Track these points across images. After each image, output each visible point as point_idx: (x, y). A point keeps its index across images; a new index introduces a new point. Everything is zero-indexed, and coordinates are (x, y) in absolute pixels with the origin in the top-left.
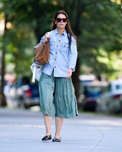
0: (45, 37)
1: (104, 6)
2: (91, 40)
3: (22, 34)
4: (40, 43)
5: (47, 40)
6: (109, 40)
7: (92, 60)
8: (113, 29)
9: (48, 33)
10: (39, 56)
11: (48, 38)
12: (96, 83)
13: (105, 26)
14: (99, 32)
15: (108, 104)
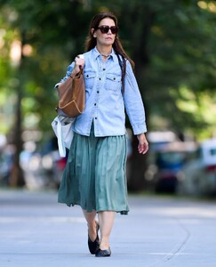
0: (75, 65)
1: (188, 14)
2: (166, 73)
3: (51, 64)
4: (67, 77)
5: (78, 70)
6: (196, 72)
7: (169, 107)
8: (204, 53)
9: (80, 56)
10: (65, 100)
11: (80, 66)
12: (176, 146)
13: (189, 48)
14: (179, 59)
15: (196, 181)
